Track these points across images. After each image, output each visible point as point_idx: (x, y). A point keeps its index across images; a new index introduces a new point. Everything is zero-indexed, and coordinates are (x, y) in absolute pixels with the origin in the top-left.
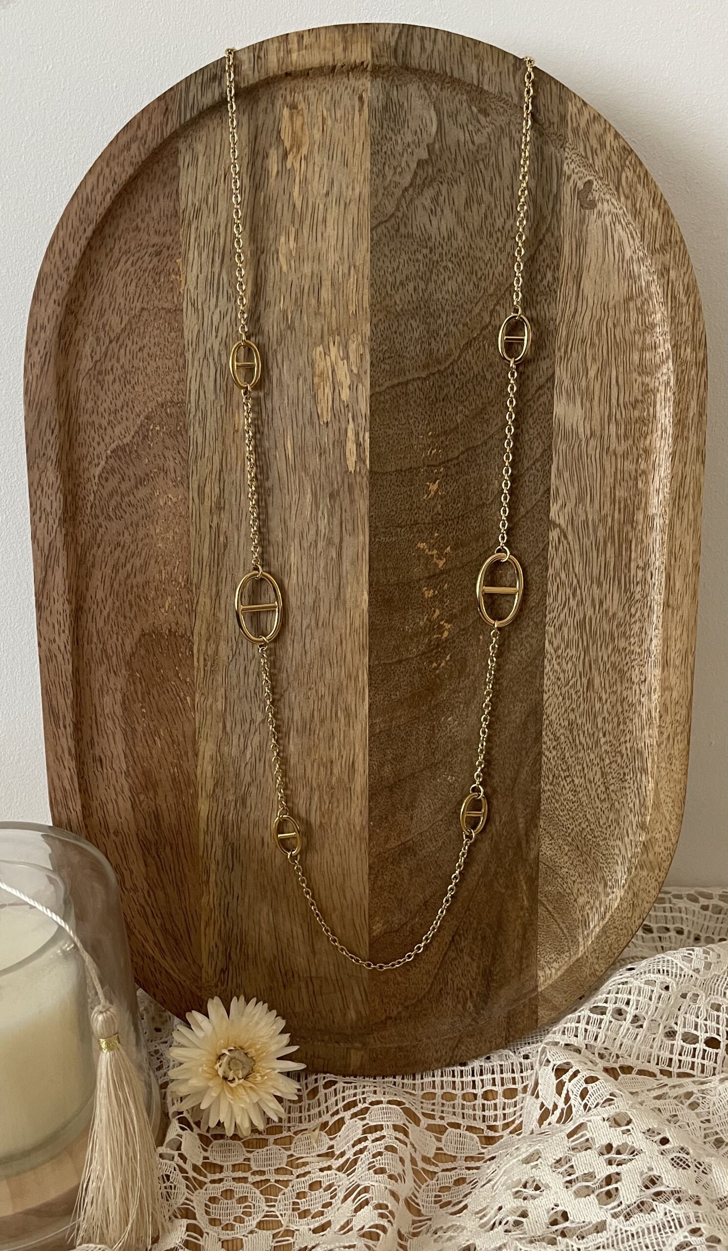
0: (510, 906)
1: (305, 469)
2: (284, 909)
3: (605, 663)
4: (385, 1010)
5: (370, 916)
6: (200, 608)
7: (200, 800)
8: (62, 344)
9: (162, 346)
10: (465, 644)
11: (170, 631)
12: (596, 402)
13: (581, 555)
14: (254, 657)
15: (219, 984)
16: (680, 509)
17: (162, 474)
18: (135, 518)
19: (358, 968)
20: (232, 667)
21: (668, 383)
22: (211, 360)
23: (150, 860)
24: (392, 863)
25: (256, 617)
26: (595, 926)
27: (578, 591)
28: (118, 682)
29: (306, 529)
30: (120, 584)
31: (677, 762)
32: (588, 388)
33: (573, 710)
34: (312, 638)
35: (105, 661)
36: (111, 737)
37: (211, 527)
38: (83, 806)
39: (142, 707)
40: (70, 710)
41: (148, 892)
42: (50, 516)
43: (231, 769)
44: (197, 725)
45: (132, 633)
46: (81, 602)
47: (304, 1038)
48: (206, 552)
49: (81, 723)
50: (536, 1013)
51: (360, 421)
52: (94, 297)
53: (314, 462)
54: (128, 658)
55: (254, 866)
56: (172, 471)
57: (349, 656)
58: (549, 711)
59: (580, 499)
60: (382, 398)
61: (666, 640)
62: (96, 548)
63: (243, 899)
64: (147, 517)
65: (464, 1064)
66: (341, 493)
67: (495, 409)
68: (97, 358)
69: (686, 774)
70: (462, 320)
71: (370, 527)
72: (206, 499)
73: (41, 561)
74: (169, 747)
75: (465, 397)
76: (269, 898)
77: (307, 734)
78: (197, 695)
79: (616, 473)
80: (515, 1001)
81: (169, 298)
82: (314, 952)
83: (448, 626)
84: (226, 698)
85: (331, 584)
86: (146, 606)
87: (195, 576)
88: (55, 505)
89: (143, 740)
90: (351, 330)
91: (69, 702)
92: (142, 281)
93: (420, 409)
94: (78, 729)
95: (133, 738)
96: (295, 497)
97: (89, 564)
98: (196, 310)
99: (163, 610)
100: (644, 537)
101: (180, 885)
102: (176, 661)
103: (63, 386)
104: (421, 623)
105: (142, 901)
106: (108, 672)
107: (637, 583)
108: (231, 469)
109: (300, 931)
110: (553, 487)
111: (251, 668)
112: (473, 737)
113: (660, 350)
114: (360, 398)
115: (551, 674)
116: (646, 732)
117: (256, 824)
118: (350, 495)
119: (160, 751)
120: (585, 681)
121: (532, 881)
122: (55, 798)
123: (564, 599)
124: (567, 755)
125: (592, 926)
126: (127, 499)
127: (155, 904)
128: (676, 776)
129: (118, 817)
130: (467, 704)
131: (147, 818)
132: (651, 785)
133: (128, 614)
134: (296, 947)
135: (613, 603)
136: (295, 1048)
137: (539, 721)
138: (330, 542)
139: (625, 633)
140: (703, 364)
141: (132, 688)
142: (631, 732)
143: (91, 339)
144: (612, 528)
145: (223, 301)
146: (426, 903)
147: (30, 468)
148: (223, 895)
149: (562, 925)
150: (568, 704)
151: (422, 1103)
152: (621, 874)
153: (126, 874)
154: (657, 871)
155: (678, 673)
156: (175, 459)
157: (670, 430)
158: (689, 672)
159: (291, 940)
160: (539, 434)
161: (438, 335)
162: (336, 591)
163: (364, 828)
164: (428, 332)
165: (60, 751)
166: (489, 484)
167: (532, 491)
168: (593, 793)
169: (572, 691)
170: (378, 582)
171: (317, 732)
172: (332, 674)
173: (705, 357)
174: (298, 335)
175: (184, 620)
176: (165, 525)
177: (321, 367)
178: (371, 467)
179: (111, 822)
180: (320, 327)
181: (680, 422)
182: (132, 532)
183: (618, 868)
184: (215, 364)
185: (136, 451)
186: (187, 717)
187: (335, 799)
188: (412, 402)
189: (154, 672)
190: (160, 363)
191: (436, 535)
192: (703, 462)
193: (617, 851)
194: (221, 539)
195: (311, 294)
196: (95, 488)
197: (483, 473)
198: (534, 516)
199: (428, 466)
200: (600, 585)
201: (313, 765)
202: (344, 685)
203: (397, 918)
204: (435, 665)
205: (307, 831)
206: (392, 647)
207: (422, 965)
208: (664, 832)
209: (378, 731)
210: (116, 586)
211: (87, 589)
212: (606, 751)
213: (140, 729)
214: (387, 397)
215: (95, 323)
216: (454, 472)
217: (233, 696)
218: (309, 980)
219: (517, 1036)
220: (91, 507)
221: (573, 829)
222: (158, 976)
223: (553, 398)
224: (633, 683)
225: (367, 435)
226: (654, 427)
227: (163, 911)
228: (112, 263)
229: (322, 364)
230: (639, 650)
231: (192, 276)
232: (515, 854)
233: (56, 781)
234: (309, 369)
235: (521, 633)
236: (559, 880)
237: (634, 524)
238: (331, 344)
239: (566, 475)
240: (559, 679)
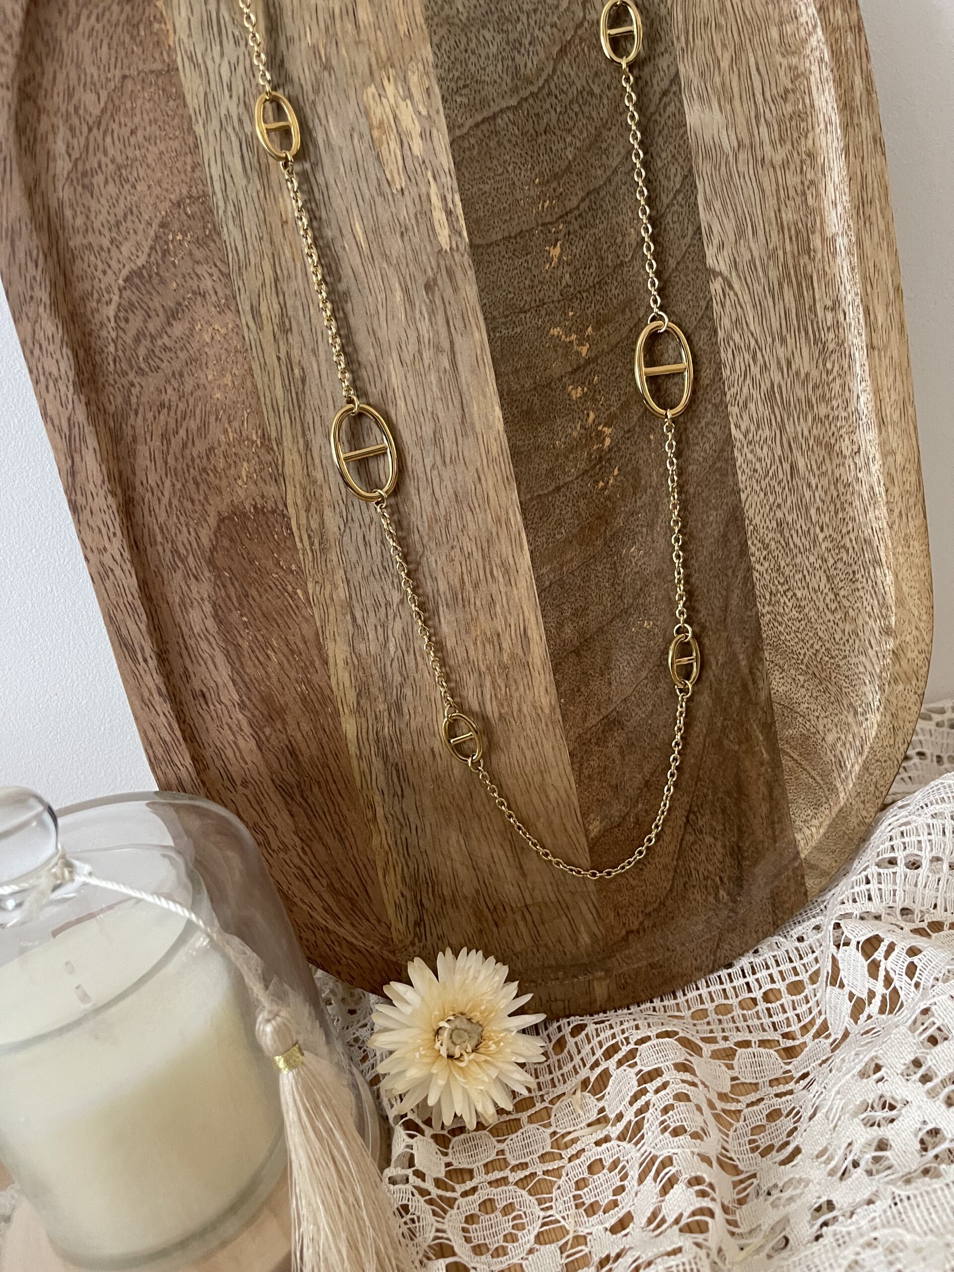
0: (747, 763)
1: (386, 257)
2: (477, 830)
3: (807, 440)
4: (624, 924)
5: (583, 815)
6: (288, 470)
7: (343, 719)
8: (24, 140)
9: (160, 123)
10: (634, 449)
11: (255, 507)
12: (737, 102)
13: (754, 306)
14: (372, 521)
15: (416, 941)
16: (868, 219)
17: (199, 298)
18: (177, 365)
19: (582, 881)
20: (346, 539)
21: (822, 59)
22: (230, 130)
23: (295, 808)
24: (597, 744)
25: (362, 465)
26: (854, 764)
27: (759, 354)
28: (202, 589)
29: (404, 338)
30: (176, 459)
31: (916, 544)
32: (723, 84)
33: (779, 506)
34: (441, 480)
35: (180, 564)
36: (210, 662)
37: (279, 358)
38: (193, 758)
39: (242, 615)
40: (147, 637)
41: (303, 849)
42: (60, 382)
43: (374, 671)
44: (318, 624)
45: (206, 521)
46: (130, 492)
47: (533, 981)
48: (279, 392)
49: (166, 651)
50: (804, 884)
51: (444, 180)
52: (55, 72)
53: (395, 246)
54: (208, 554)
55: (429, 785)
56: (212, 292)
57: (492, 494)
58: (751, 513)
59: (740, 234)
60: (466, 145)
61: (877, 392)
62: (132, 416)
63: (423, 830)
64: (192, 360)
65: (730, 965)
66: (439, 282)
67: (613, 132)
68: (76, 154)
69: (928, 555)
70: (549, 20)
71: (485, 319)
72: (265, 322)
73: (62, 445)
74: (288, 660)
75: (571, 123)
76: (456, 821)
77: (461, 605)
78: (310, 586)
79: (778, 190)
80: (776, 876)
81: (157, 56)
82: (524, 875)
83: (607, 431)
84: (348, 582)
85: (450, 404)
86: (217, 481)
87: (273, 428)
88: (64, 365)
89: (254, 658)
90: (407, 58)
91: (143, 627)
92: (115, 38)
93: (518, 150)
94: (163, 660)
95: (239, 658)
96: (381, 297)
97: (129, 439)
98: (196, 65)
99: (240, 482)
100: (827, 268)
101: (340, 829)
102: (272, 546)
103: (38, 200)
104: (575, 434)
105: (297, 861)
106: (186, 577)
107: (829, 329)
108: (289, 276)
109: (501, 853)
110: (704, 225)
111: (371, 537)
112: (665, 566)
113: (803, 19)
114: (437, 148)
115: (744, 466)
116: (871, 515)
117: (420, 733)
118: (451, 281)
119: (278, 667)
120: (787, 467)
121: (769, 728)
122: (155, 757)
123: (743, 368)
124: (783, 564)
125: (849, 766)
126: (159, 342)
127: (314, 861)
128: (917, 561)
129: (243, 764)
130: (651, 526)
131: (280, 755)
132: (890, 578)
133: (196, 497)
134: (501, 873)
135: (804, 362)
136: (528, 997)
137: (741, 529)
138: (438, 349)
139: (824, 396)
140: (860, 30)
141: (223, 594)
142: (853, 519)
143: (63, 131)
144: (785, 265)
145: (229, 46)
146: (647, 784)
147: (16, 320)
148: (398, 832)
149: (813, 773)
150: (772, 500)
151: (695, 1025)
152: (872, 695)
153: (270, 832)
154: (914, 682)
155: (899, 431)
156: (211, 275)
157: (836, 119)
158: (912, 426)
159: (492, 866)
160: (673, 156)
161: (521, 44)
162: (459, 413)
163: (554, 709)
164: (508, 43)
165: (146, 694)
166: (624, 236)
167: (679, 233)
168: (821, 605)
169: (773, 483)
170: (510, 390)
171: (472, 601)
172: (476, 523)
173: (860, 18)
174: (338, 75)
175: (271, 490)
176: (219, 368)
177: (379, 115)
178: (470, 240)
179: (235, 770)
180: (365, 61)
181: (846, 106)
182: (176, 386)
183: (867, 689)
184: (237, 134)
185: (157, 274)
186: (303, 617)
187: (511, 682)
188: (505, 143)
189: (247, 566)
190: (162, 147)
191: (571, 314)
192: (884, 154)
193: (862, 669)
194: (296, 371)
195: (345, 17)
196: (114, 334)
197: (614, 222)
198: (687, 267)
199: (543, 225)
200: (783, 341)
201: (475, 644)
202: (494, 534)
203: (616, 810)
204: (601, 484)
205: (486, 729)
206: (544, 472)
207: (657, 860)
208: (915, 632)
209: (547, 583)
210: (171, 460)
211: (134, 474)
212: (827, 548)
213: (245, 645)
214: (472, 141)
215: (63, 109)
216: (577, 228)
217: (357, 576)
218: (524, 910)
219: (785, 917)
220: (115, 361)
221: (805, 654)
222: (338, 949)
223: (682, 106)
224: (845, 457)
225: (457, 198)
226: (814, 119)
227: (327, 868)
228: (70, 22)
229: (379, 111)
230: (844, 414)
231: (181, 21)
232: (742, 700)
233: (150, 733)
234: (363, 120)
235: (699, 422)
236: (800, 719)
237: (812, 253)
238: (386, 82)
239: (718, 205)
240: (755, 471)
